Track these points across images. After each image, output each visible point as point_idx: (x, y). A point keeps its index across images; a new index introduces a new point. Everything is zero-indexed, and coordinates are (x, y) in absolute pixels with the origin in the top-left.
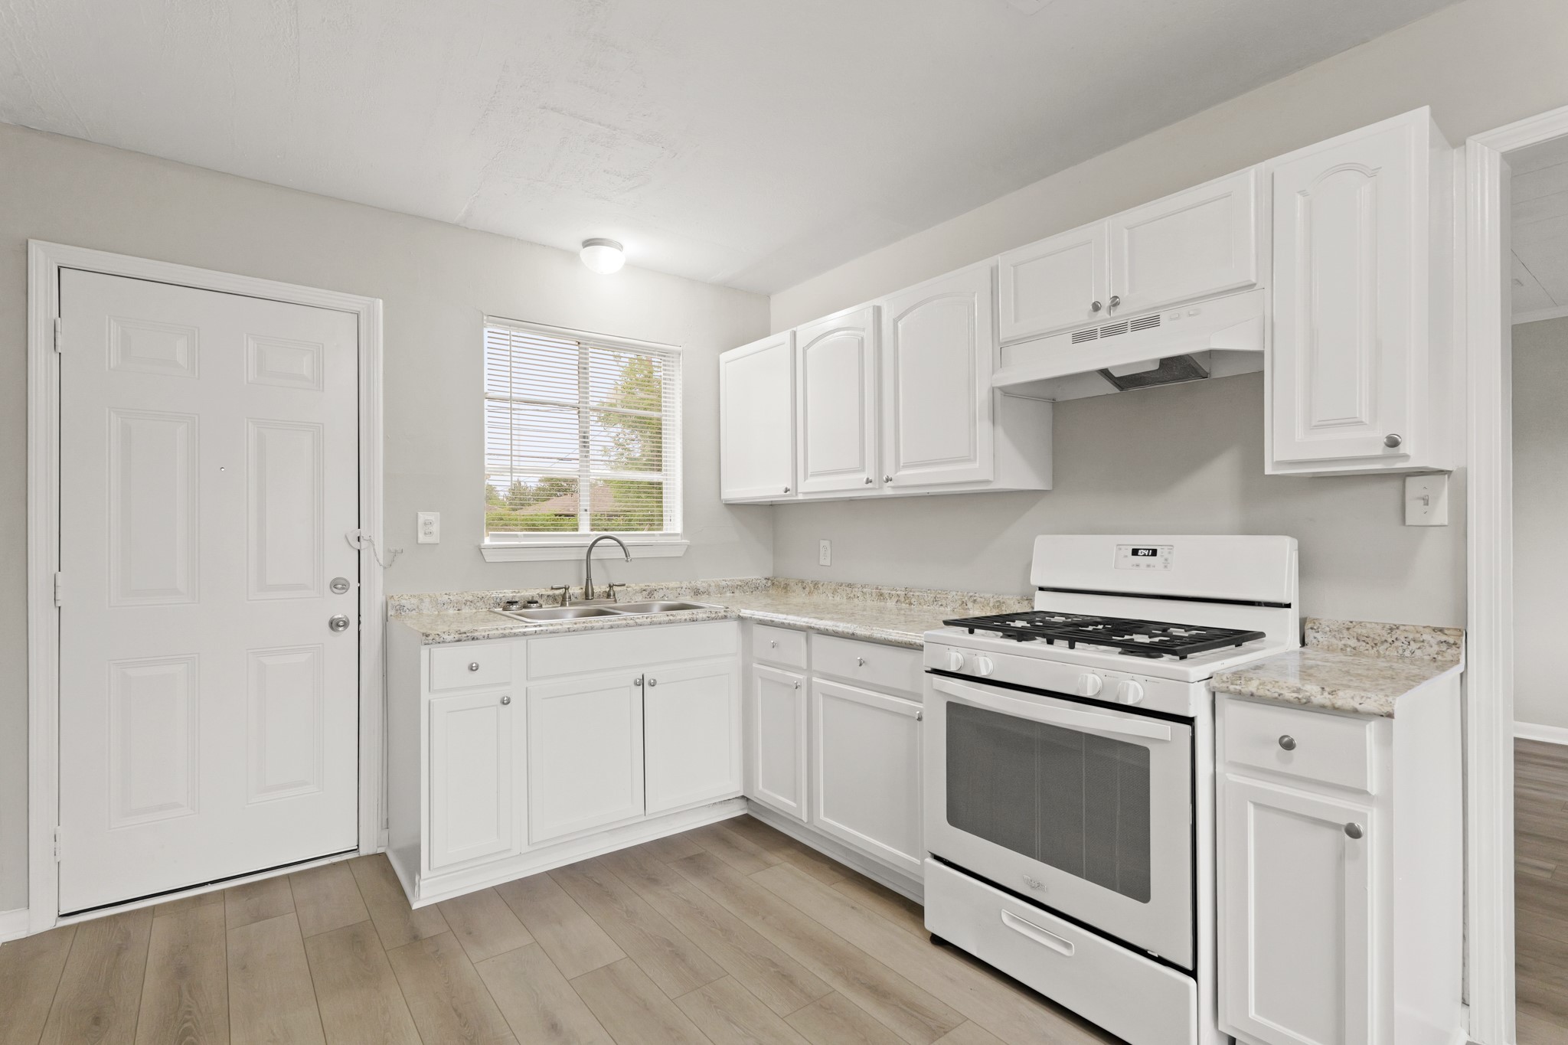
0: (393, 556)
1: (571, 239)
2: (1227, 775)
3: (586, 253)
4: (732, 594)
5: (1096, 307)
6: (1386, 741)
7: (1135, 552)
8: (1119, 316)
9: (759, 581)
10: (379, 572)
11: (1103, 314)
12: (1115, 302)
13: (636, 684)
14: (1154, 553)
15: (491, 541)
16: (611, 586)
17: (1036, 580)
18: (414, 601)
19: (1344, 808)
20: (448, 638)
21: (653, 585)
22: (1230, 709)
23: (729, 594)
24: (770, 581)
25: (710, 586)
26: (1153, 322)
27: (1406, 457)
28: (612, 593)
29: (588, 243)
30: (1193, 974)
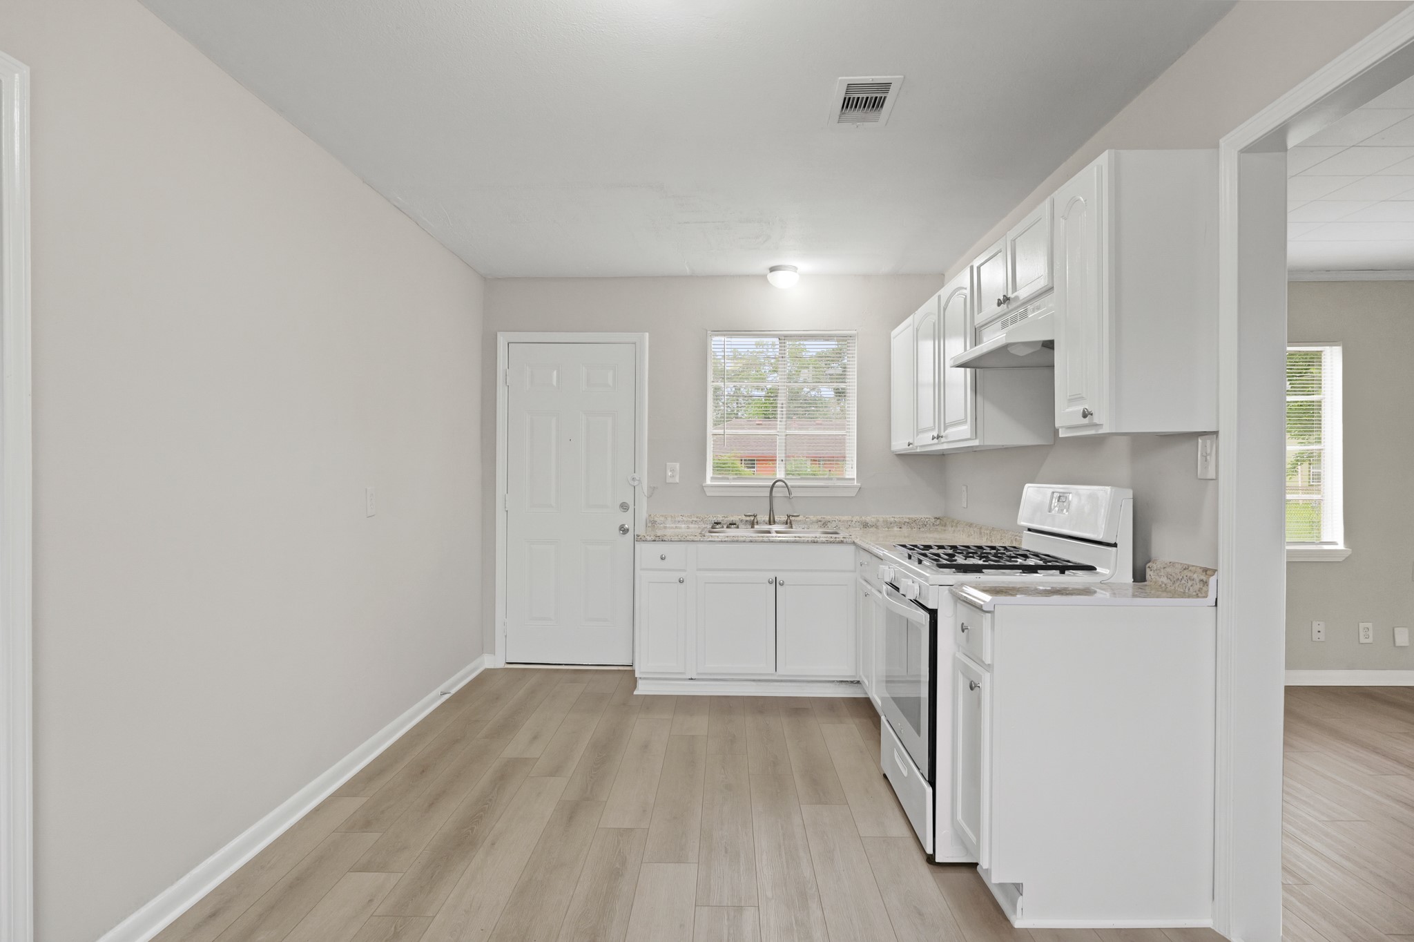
0: (653, 490)
1: (762, 266)
3: (771, 276)
4: (899, 529)
9: (927, 520)
10: (645, 499)
13: (770, 583)
15: (711, 481)
16: (788, 516)
18: (662, 519)
20: (649, 538)
21: (828, 518)
23: (896, 529)
24: (938, 521)
25: (878, 521)
28: (789, 521)
29: (772, 269)
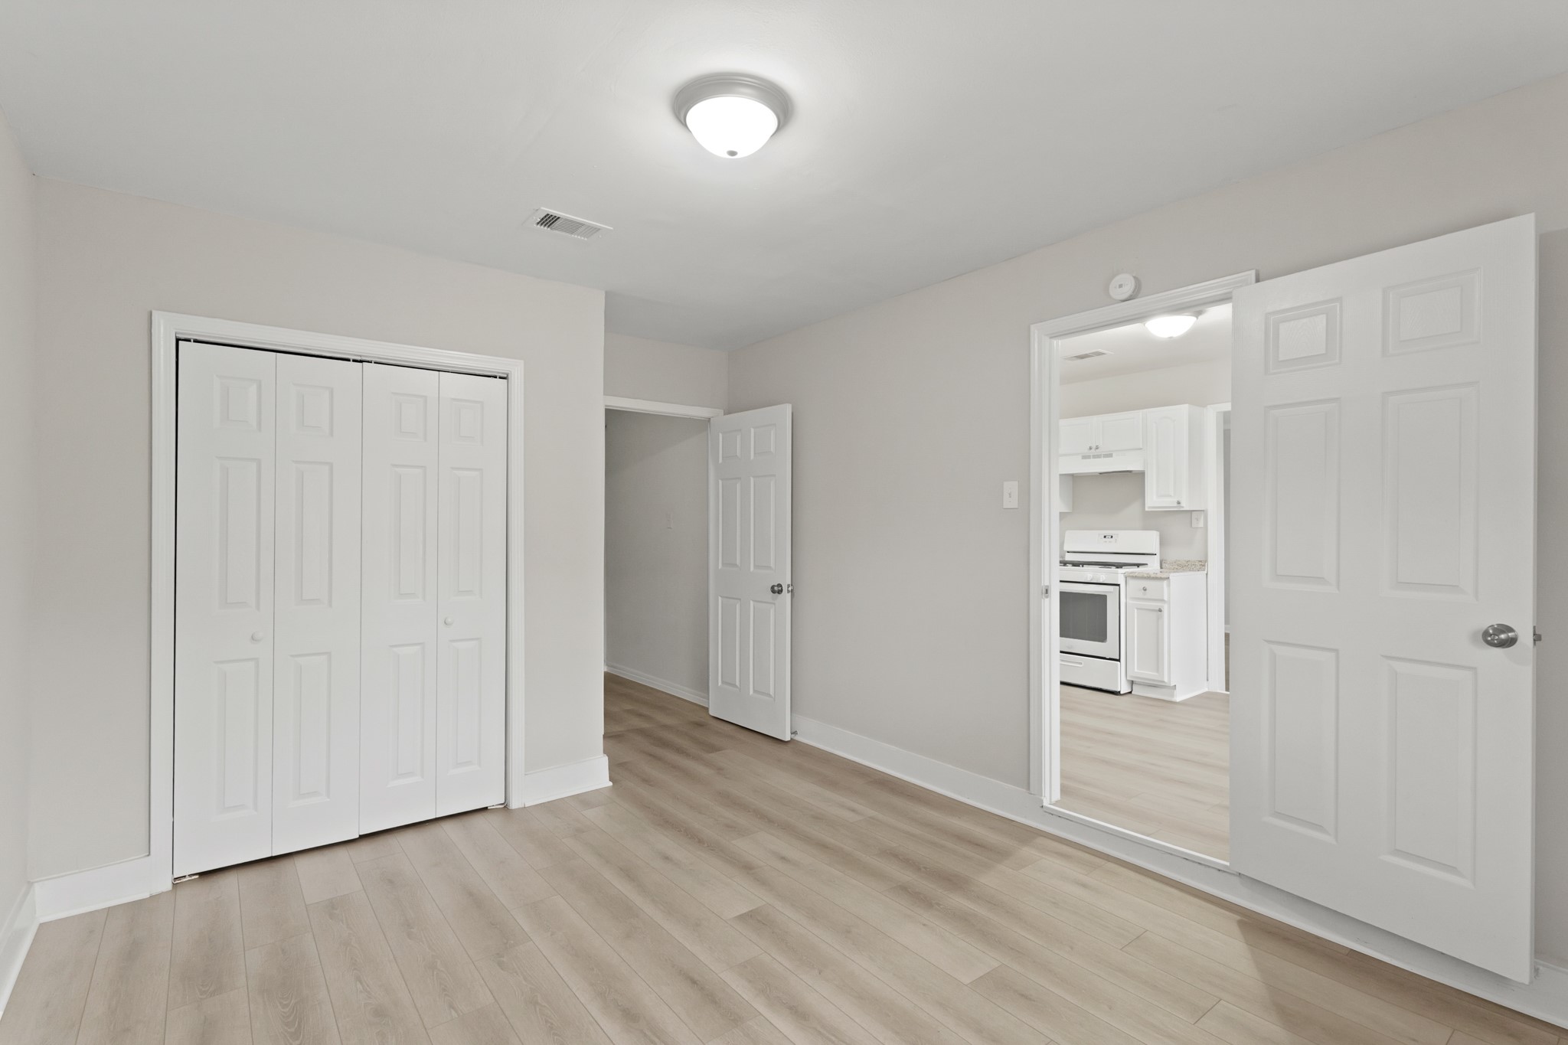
2: (1130, 602)
5: (1091, 448)
6: (1169, 585)
7: (1105, 537)
8: (1098, 452)
11: (1093, 450)
12: (1097, 448)
14: (1112, 537)
17: (1066, 548)
19: (1157, 605)
22: (1131, 582)
26: (1110, 455)
27: (1183, 507)
30: (1119, 660)
